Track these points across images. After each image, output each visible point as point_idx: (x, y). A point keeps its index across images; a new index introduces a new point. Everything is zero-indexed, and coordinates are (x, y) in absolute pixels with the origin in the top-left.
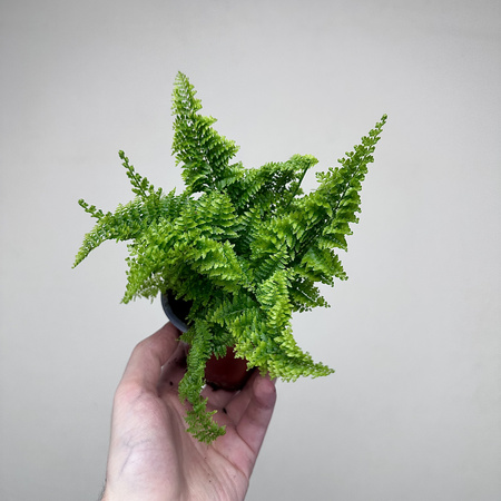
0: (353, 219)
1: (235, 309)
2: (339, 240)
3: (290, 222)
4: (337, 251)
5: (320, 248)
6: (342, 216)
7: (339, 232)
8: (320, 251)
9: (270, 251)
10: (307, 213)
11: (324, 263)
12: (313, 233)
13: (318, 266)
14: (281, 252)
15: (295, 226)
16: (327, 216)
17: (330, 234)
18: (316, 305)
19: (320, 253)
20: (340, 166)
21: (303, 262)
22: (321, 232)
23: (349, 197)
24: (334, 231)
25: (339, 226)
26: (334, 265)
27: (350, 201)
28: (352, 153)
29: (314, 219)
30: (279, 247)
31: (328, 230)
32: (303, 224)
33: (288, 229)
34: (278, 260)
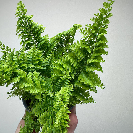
0: (104, 52)
1: (44, 107)
2: (97, 65)
3: (69, 58)
4: (97, 72)
5: (87, 71)
6: (97, 52)
7: (96, 61)
8: (87, 73)
9: (60, 75)
10: (77, 52)
11: (90, 79)
12: (82, 63)
13: (87, 81)
14: (66, 75)
15: (71, 60)
16: (88, 53)
17: (92, 63)
18: (89, 101)
19: (87, 74)
20: (92, 23)
21: (79, 79)
22: (86, 62)
23: (100, 40)
24: (93, 61)
25: (96, 58)
26: (96, 80)
27: (100, 42)
28: (98, 14)
29: (81, 56)
30: (64, 72)
31: (90, 61)
32: (76, 59)
33: (68, 62)
34: (65, 80)
